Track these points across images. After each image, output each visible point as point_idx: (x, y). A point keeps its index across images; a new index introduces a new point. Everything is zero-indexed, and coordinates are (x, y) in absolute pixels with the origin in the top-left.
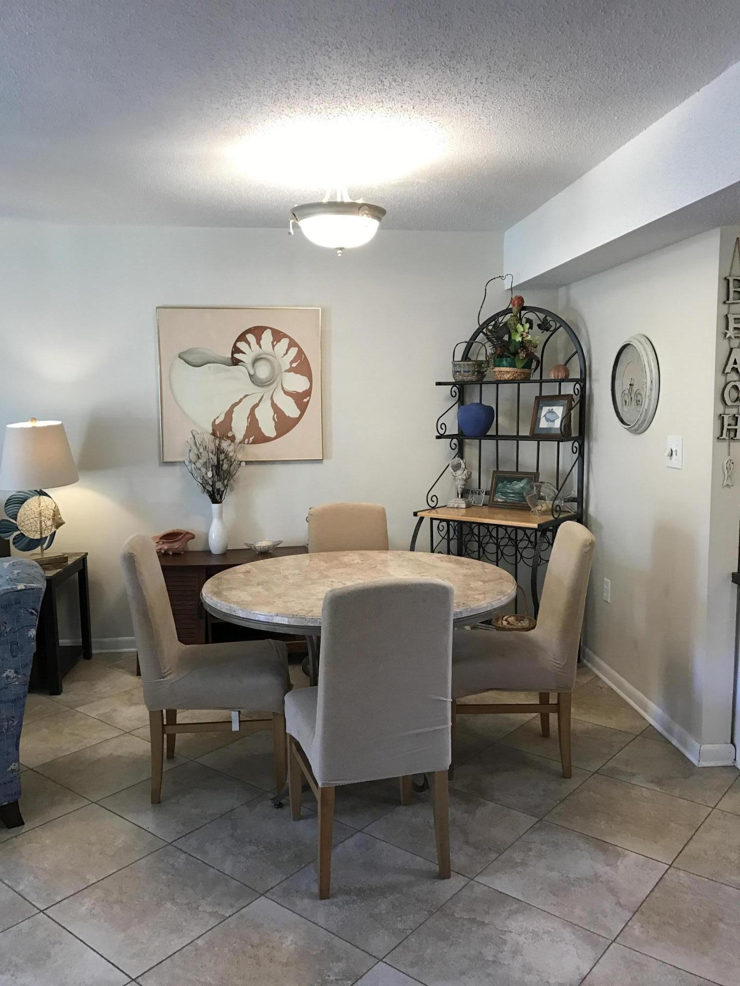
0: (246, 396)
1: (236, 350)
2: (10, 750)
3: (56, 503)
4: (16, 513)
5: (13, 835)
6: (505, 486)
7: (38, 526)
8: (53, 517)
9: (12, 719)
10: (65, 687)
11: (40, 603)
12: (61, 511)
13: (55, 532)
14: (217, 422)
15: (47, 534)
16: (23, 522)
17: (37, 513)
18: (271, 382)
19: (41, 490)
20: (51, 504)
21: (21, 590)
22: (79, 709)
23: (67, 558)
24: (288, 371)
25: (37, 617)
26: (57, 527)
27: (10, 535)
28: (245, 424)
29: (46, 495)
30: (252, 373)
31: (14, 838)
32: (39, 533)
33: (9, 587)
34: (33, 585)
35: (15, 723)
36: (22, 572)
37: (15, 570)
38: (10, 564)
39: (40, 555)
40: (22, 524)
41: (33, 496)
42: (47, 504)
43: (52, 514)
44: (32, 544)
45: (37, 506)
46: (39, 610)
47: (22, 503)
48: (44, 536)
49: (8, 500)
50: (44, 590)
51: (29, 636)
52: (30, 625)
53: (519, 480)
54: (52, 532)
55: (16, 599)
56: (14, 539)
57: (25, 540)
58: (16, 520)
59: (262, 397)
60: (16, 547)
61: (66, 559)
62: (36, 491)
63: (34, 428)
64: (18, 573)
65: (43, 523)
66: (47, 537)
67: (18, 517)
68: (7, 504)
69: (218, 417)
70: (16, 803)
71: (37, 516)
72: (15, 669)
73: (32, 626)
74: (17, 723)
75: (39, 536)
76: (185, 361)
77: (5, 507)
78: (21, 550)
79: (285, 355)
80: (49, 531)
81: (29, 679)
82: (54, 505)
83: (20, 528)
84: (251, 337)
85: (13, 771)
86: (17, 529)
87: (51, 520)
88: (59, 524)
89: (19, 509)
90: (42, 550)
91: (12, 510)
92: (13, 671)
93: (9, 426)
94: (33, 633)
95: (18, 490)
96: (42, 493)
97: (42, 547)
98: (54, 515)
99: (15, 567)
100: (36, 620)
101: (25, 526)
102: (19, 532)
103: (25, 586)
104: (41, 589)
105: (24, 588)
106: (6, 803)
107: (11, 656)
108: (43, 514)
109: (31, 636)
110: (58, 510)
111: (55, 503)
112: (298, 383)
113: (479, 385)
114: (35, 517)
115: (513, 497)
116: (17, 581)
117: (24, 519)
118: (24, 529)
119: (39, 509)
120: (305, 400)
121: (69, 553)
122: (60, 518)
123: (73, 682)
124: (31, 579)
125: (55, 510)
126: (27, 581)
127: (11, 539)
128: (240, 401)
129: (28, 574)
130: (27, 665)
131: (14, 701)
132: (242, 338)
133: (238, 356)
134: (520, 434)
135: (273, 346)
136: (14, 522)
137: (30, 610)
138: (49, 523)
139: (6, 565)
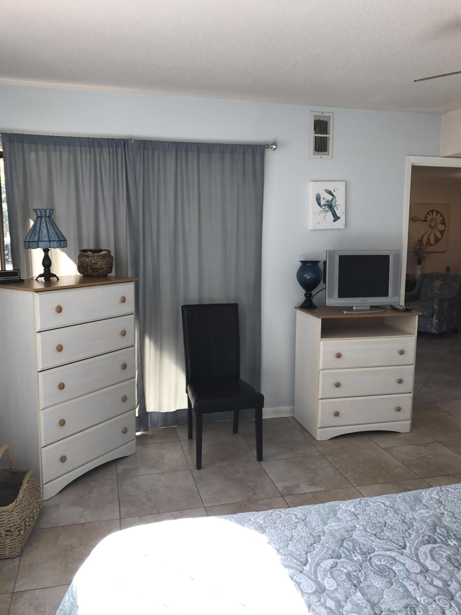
1: (426, 217)
24: (439, 224)
84: (430, 213)
112: (441, 227)
120: (443, 233)
132: (428, 213)
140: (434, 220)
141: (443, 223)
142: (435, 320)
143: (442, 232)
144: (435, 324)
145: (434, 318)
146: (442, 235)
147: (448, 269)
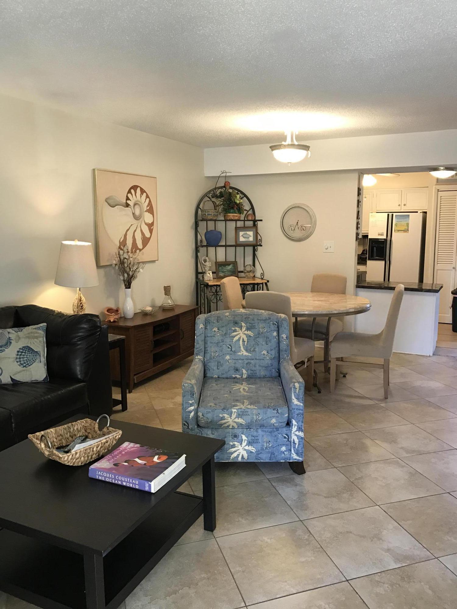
0: (132, 225)
1: (128, 199)
6: (222, 269)
14: (121, 241)
18: (140, 217)
24: (146, 211)
28: (131, 242)
30: (133, 212)
53: (229, 265)
59: (137, 226)
69: (121, 238)
76: (108, 203)
79: (145, 202)
84: (132, 191)
113: (206, 221)
115: (228, 273)
120: (152, 228)
128: (130, 227)
132: (129, 192)
133: (128, 202)
134: (227, 244)
135: (141, 197)
140: (139, 205)
141: (151, 210)
142: (297, 433)
143: (150, 226)
144: (297, 441)
145: (294, 429)
146: (151, 231)
147: (167, 290)
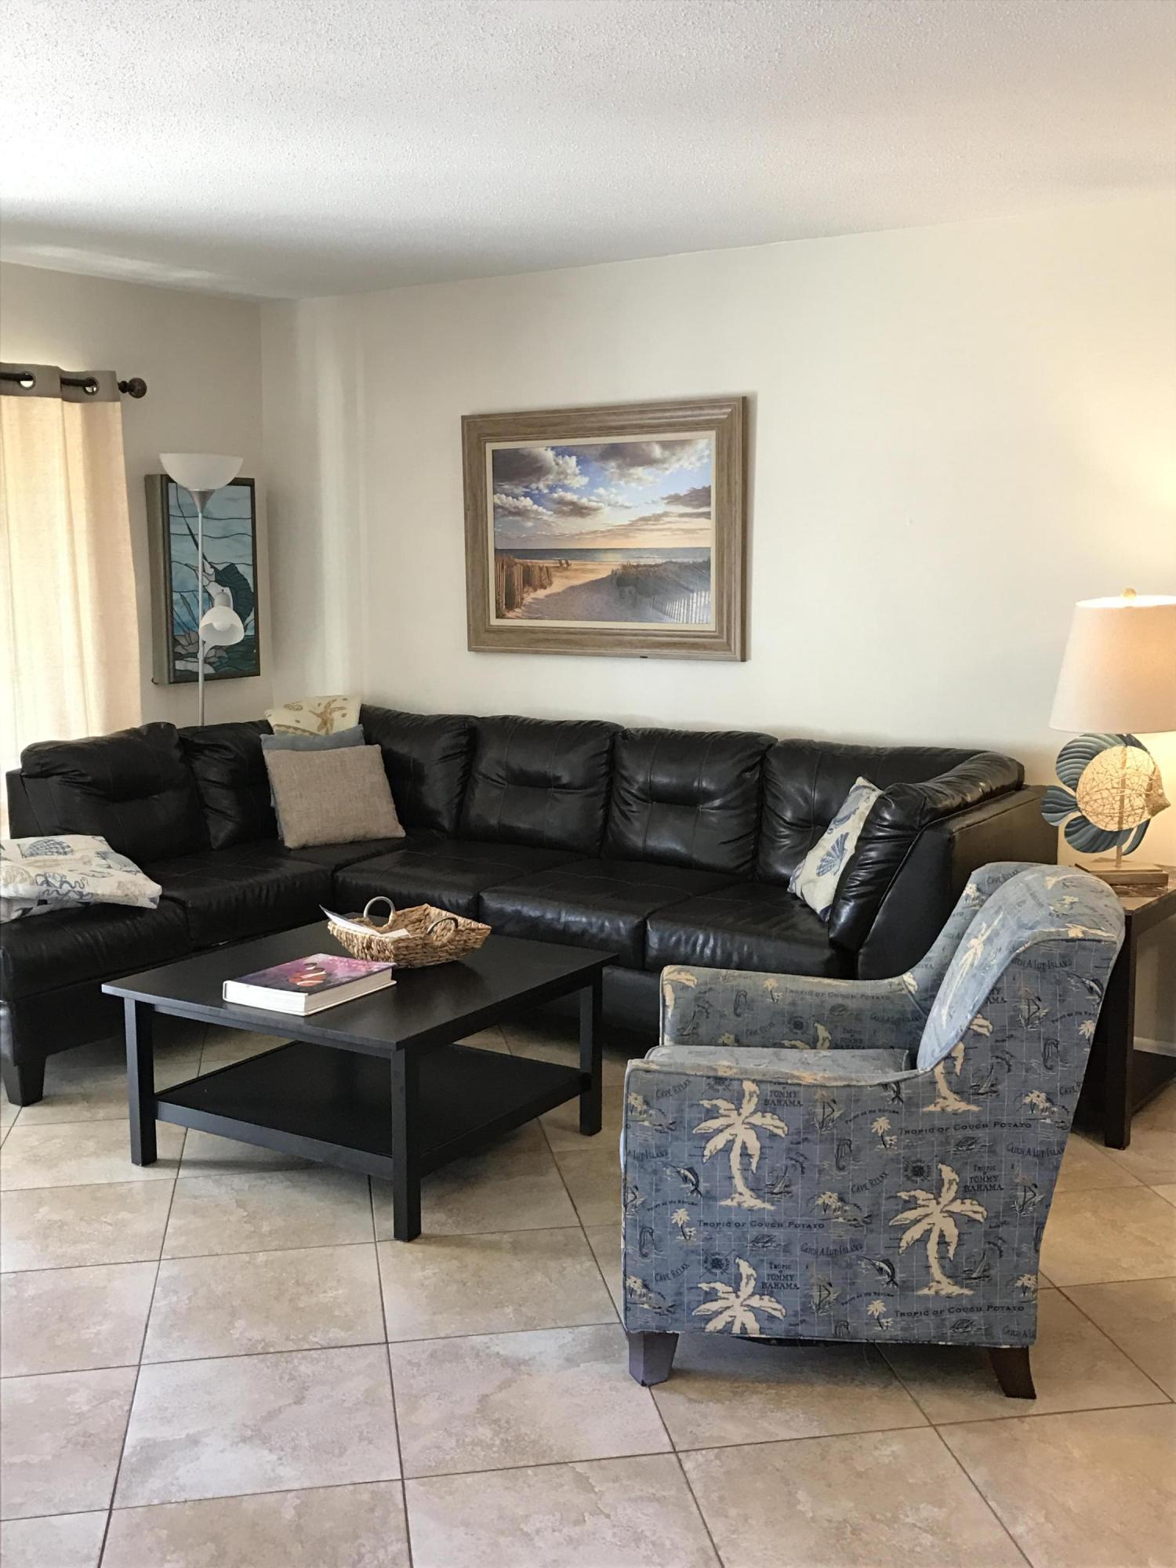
2: (1024, 1248)
3: (1157, 763)
4: (1075, 776)
5: (1013, 1413)
7: (1117, 806)
8: (1147, 790)
9: (1033, 1189)
10: (1136, 1134)
11: (1110, 971)
12: (1165, 782)
13: (1148, 822)
15: (1132, 823)
16: (1088, 794)
17: (1117, 780)
19: (1129, 736)
20: (1145, 763)
21: (1073, 940)
22: (1158, 1189)
23: (1166, 877)
25: (1100, 997)
26: (1153, 813)
27: (1062, 818)
29: (1137, 744)
31: (1016, 1420)
32: (1117, 819)
33: (1053, 930)
34: (1099, 932)
35: (1038, 1198)
36: (1080, 902)
37: (1066, 894)
38: (1058, 882)
39: (1114, 863)
40: (1087, 798)
41: (1112, 745)
42: (1139, 764)
43: (1145, 785)
44: (1101, 840)
45: (1119, 765)
46: (1105, 986)
47: (1093, 756)
48: (1125, 827)
49: (1065, 749)
50: (1119, 946)
51: (1081, 1033)
52: (1086, 1013)
54: (1143, 820)
55: (1062, 956)
56: (1068, 827)
57: (1088, 830)
58: (1075, 790)
60: (1070, 843)
61: (1164, 880)
62: (1121, 736)
63: (1129, 609)
64: (1072, 903)
65: (1126, 801)
66: (1131, 830)
67: (1080, 786)
68: (1063, 757)
70: (1024, 1352)
71: (1116, 786)
72: (1048, 1094)
73: (1089, 1015)
74: (1042, 1199)
75: (1117, 826)
77: (1058, 762)
78: (1078, 850)
80: (1137, 819)
81: (1071, 1117)
82: (1152, 767)
83: (1081, 806)
85: (1025, 1289)
86: (1074, 806)
87: (1144, 796)
88: (1157, 806)
89: (1083, 769)
90: (1120, 854)
91: (1071, 768)
92: (1043, 1095)
93: (1083, 604)
94: (1089, 1028)
95: (1088, 731)
96: (1130, 741)
97: (1119, 848)
98: (1150, 787)
99: (1067, 890)
100: (1098, 1004)
101: (1092, 803)
102: (1078, 814)
103: (1083, 932)
104: (1115, 943)
105: (1081, 935)
106: (1008, 1347)
107: (1042, 1067)
108: (1128, 782)
109: (1084, 1034)
110: (1159, 779)
111: (1154, 763)
114: (1113, 788)
116: (1069, 919)
117: (1092, 789)
118: (1089, 808)
119: (1121, 772)
121: (1170, 867)
122: (1162, 795)
123: (1151, 1129)
124: (1095, 919)
125: (1154, 778)
126: (1087, 923)
127: (1062, 826)
129: (1092, 909)
130: (1072, 1090)
131: (1041, 1155)
136: (1070, 791)
137: (1087, 982)
138: (1139, 802)
139: (1051, 882)
